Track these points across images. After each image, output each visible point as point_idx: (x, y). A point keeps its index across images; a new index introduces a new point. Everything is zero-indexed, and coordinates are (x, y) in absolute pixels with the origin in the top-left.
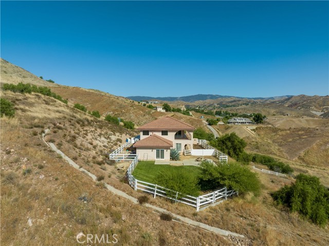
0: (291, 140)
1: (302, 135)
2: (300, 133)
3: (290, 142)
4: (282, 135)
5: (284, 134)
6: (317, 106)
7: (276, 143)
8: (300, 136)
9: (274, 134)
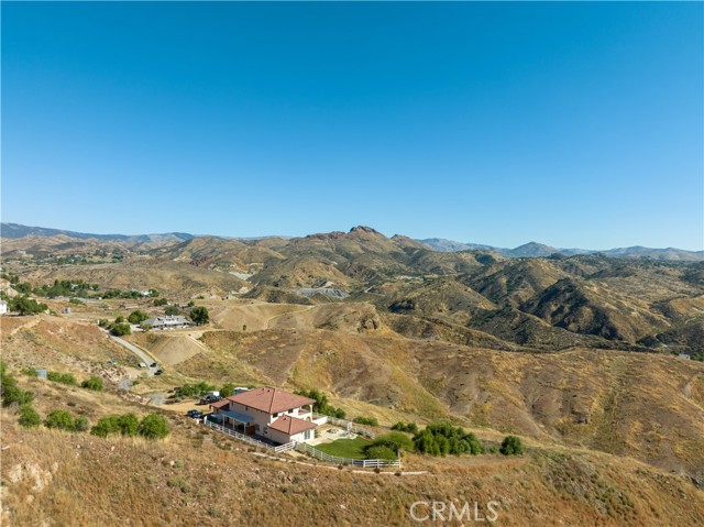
0: (264, 352)
1: (277, 342)
2: (273, 338)
3: (264, 355)
4: (248, 344)
5: (250, 342)
6: (241, 262)
7: (243, 358)
8: (274, 343)
9: (234, 343)
